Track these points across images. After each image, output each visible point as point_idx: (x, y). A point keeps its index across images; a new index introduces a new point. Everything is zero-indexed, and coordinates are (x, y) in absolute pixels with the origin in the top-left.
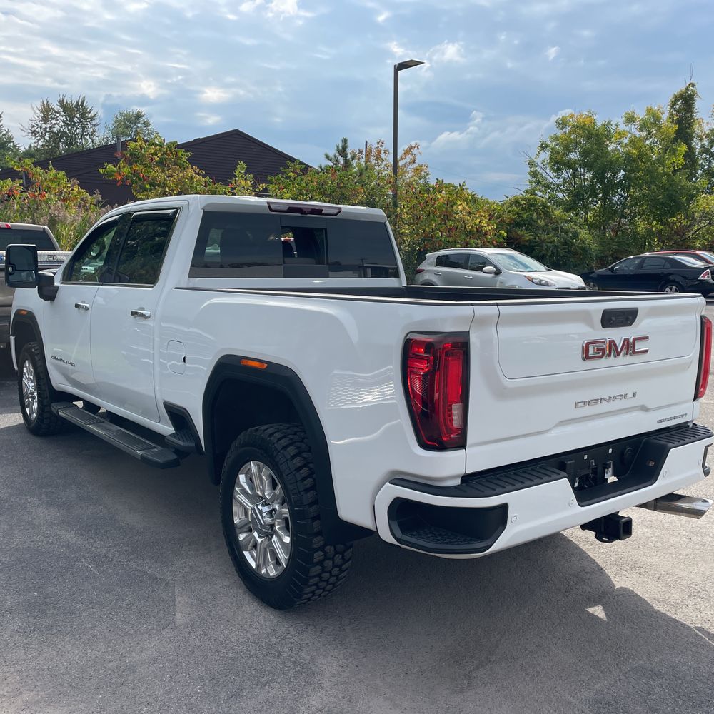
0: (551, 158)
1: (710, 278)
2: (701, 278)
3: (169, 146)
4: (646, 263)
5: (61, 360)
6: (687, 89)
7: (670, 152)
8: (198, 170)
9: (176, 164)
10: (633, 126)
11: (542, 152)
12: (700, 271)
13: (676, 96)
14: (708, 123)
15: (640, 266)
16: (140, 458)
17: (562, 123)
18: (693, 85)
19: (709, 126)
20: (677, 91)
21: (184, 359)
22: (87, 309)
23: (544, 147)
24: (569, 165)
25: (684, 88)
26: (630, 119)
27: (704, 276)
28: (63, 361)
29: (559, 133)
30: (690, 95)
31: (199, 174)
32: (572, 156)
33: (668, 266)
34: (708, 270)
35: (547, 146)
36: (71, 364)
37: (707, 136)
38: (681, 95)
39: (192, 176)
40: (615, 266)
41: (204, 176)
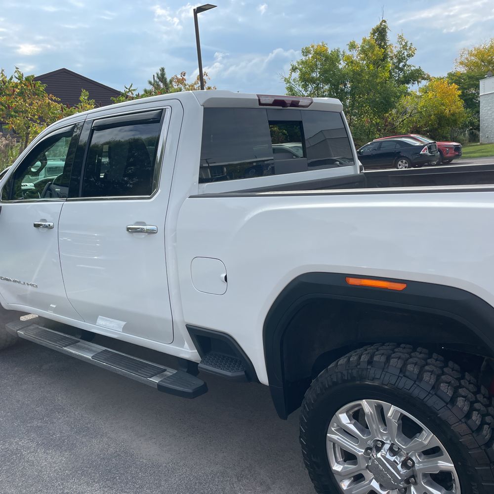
0: (300, 78)
1: (428, 152)
2: (421, 153)
3: (27, 79)
4: (383, 145)
5: (15, 281)
6: (381, 24)
7: (381, 68)
8: (54, 98)
9: (35, 94)
10: (354, 51)
11: (293, 73)
12: (421, 148)
13: (374, 30)
14: (395, 47)
15: (380, 147)
16: (156, 387)
17: (306, 52)
18: (385, 22)
19: (397, 49)
20: (374, 26)
21: (226, 277)
22: (49, 227)
23: (294, 69)
24: (313, 81)
25: (379, 23)
26: (352, 46)
27: (424, 151)
28: (19, 282)
29: (304, 58)
30: (383, 29)
31: (55, 101)
32: (314, 75)
33: (398, 146)
34: (426, 147)
35: (296, 68)
36: (32, 285)
37: (396, 56)
38: (377, 29)
39: (49, 103)
40: (361, 149)
41: (59, 102)
